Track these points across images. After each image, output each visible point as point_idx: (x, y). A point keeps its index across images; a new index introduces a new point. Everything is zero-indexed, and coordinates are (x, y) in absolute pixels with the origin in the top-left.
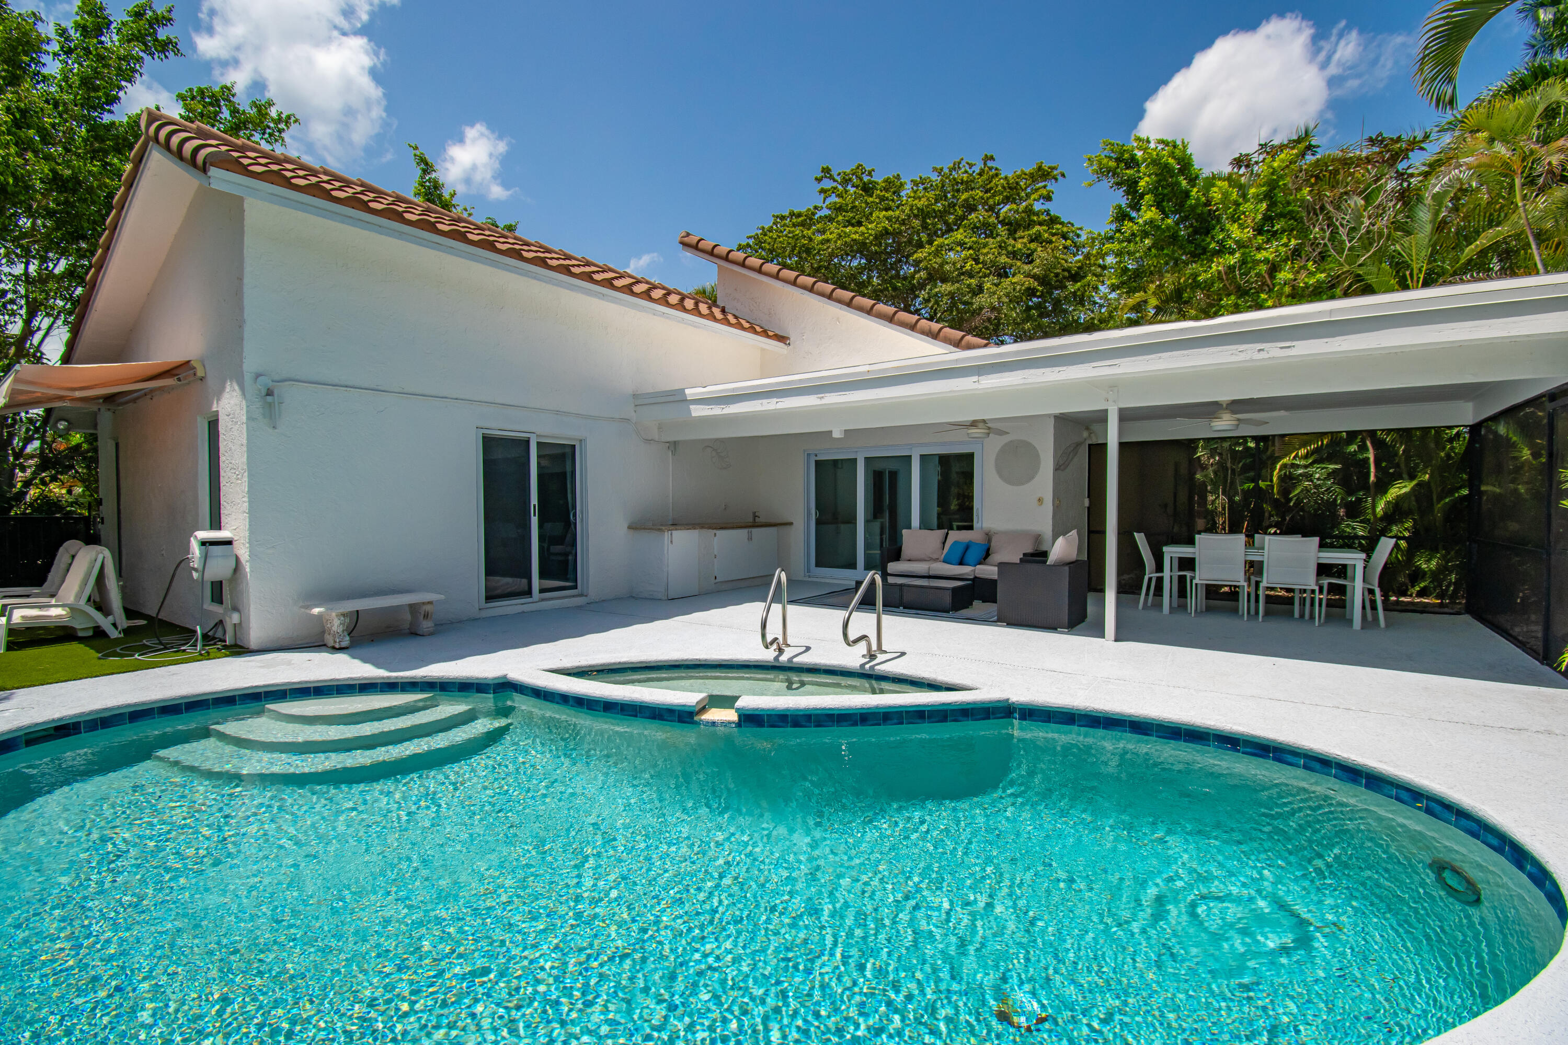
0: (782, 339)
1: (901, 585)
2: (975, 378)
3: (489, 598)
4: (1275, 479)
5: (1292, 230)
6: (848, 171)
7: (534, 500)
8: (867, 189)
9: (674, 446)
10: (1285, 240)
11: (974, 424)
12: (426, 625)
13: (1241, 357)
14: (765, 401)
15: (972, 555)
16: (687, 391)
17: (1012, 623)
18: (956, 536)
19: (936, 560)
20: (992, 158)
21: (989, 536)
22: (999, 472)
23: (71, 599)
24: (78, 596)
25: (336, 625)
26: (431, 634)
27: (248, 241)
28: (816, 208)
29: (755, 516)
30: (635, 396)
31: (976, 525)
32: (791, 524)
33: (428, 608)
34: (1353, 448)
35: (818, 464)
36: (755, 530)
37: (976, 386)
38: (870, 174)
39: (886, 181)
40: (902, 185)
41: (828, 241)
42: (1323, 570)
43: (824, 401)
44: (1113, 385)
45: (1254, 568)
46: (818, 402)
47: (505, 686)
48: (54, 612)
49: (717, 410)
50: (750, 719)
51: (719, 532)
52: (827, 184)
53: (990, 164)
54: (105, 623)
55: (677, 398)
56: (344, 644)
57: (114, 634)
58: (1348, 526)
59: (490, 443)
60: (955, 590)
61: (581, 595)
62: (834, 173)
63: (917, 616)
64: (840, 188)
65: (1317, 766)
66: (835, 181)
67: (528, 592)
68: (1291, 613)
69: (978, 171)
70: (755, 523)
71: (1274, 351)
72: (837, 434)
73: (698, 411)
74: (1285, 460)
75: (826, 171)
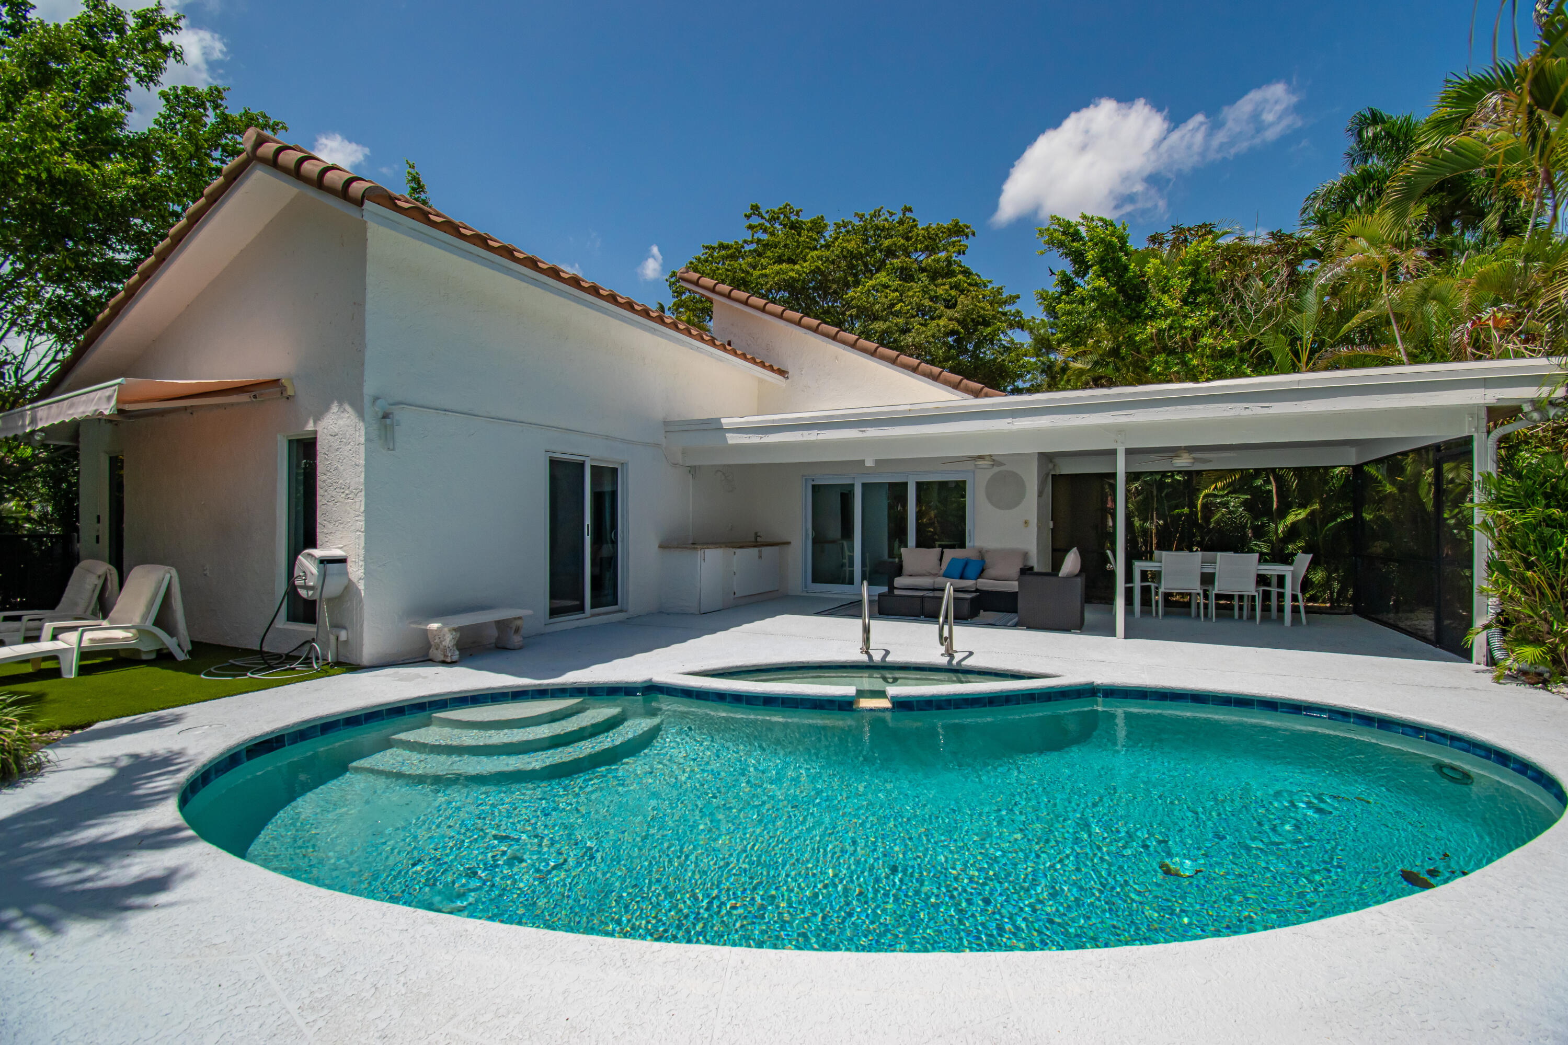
0: (782, 373)
1: (922, 597)
2: (1009, 420)
3: (554, 612)
4: (1199, 506)
5: (1210, 304)
6: (776, 210)
7: (588, 521)
8: (795, 227)
9: (694, 470)
10: (1206, 311)
11: (981, 457)
12: (517, 640)
13: (1231, 413)
14: (806, 433)
15: (971, 571)
16: (723, 421)
17: (1029, 627)
19: (936, 575)
20: (910, 210)
21: (982, 554)
22: (989, 497)
23: (137, 620)
24: (145, 617)
26: (521, 648)
27: (370, 268)
28: (745, 242)
29: (756, 536)
30: (666, 423)
31: (967, 544)
32: (789, 543)
33: (519, 622)
34: (1259, 482)
35: (816, 489)
36: (763, 549)
37: (1010, 426)
38: (797, 214)
39: (812, 222)
40: (826, 225)
41: (766, 276)
42: (1262, 580)
43: (865, 435)
44: (1120, 430)
45: (1208, 579)
46: (860, 435)
47: (652, 689)
48: (120, 634)
49: (755, 439)
50: (902, 705)
51: (738, 551)
52: (755, 221)
53: (908, 214)
54: (170, 643)
55: (713, 426)
56: (455, 658)
57: (180, 655)
58: (1256, 545)
59: (555, 464)
61: (621, 611)
62: (763, 211)
64: (768, 225)
65: (1340, 717)
66: (763, 218)
67: (581, 608)
68: (1232, 616)
69: (897, 220)
70: (757, 542)
71: (1256, 409)
72: (869, 463)
73: (733, 439)
74: (1207, 491)
75: (755, 208)
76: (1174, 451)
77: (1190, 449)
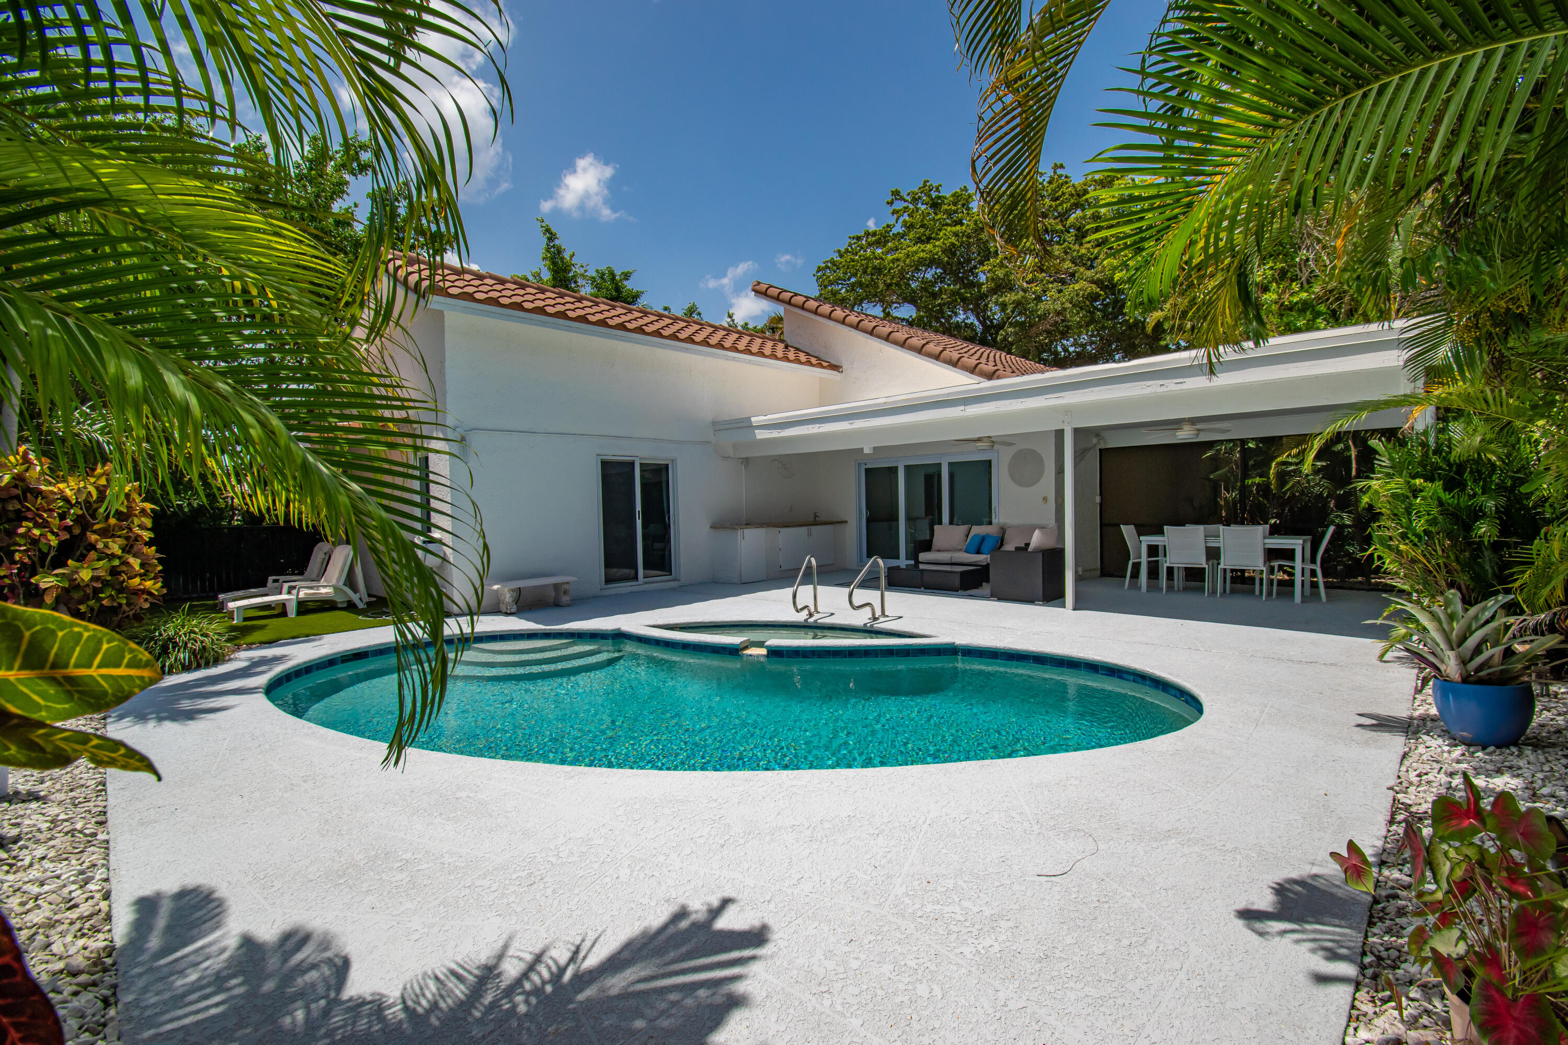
0: (835, 367)
1: (923, 570)
2: (962, 408)
3: (608, 580)
4: (1271, 475)
6: (916, 190)
7: (639, 507)
8: (935, 205)
9: (746, 461)
10: (1271, 264)
11: (979, 440)
12: (565, 599)
13: (1147, 391)
14: (808, 427)
15: (986, 546)
16: (753, 419)
17: (1001, 598)
18: (977, 530)
19: (960, 550)
20: (1062, 166)
21: (1003, 530)
22: (1011, 476)
23: (334, 582)
24: (338, 580)
25: (508, 597)
26: (569, 605)
27: (448, 336)
28: (888, 226)
29: (816, 516)
30: (714, 423)
31: (993, 520)
32: (846, 522)
33: (566, 586)
34: (1340, 446)
35: (868, 471)
36: (814, 528)
37: (963, 414)
38: (937, 190)
39: (954, 195)
40: (970, 196)
41: (898, 260)
42: (1272, 554)
43: (854, 427)
44: (1068, 410)
45: (1213, 554)
46: (850, 427)
47: (619, 636)
48: (323, 591)
49: (775, 434)
50: (775, 653)
51: (782, 530)
52: (899, 205)
53: (1059, 172)
54: (355, 597)
55: (744, 425)
56: (514, 610)
57: (361, 606)
58: (1337, 517)
59: (605, 465)
60: (962, 573)
61: (675, 580)
62: (904, 194)
63: (933, 594)
64: (911, 207)
66: (905, 201)
67: (636, 578)
68: (1253, 591)
69: (1047, 179)
70: (815, 521)
71: (1171, 386)
72: (866, 451)
73: (761, 435)
74: (1279, 459)
75: (896, 193)
76: (1177, 423)
77: (1193, 421)
